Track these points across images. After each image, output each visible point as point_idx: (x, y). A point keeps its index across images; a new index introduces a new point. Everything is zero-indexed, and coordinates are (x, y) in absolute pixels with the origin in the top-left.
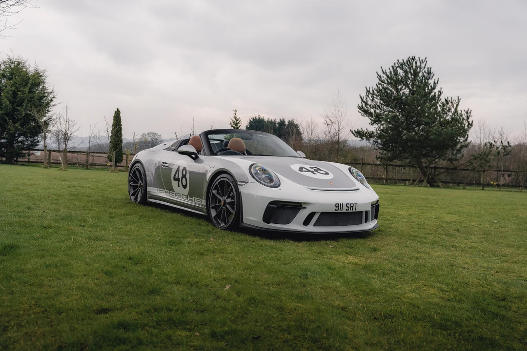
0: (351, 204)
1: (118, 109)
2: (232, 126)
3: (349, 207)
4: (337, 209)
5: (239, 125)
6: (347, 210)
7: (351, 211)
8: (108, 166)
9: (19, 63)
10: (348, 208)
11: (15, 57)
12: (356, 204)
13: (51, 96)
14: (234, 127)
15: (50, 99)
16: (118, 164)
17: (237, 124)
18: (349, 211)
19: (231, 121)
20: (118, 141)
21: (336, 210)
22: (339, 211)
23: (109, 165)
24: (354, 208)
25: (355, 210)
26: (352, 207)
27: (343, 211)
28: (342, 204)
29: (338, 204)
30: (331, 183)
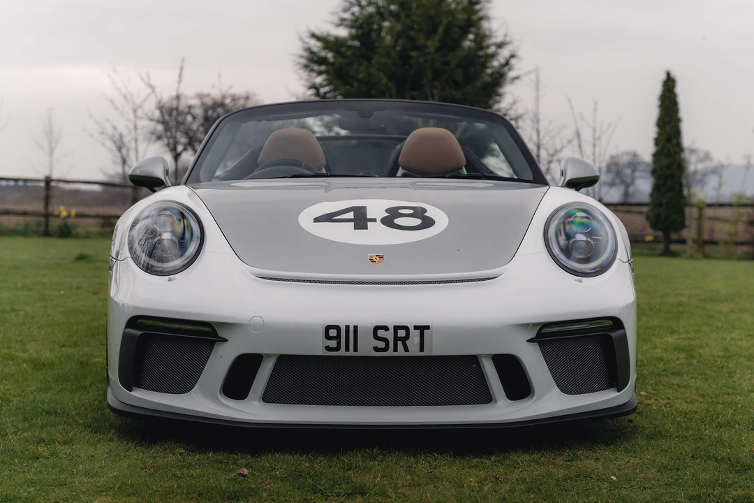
0: (396, 328)
1: (668, 74)
3: (386, 340)
4: (333, 344)
6: (376, 349)
7: (401, 352)
8: (648, 242)
10: (381, 345)
12: (422, 329)
13: (504, 53)
16: (674, 236)
18: (390, 353)
20: (669, 167)
21: (328, 348)
22: (342, 352)
23: (649, 238)
24: (414, 342)
25: (422, 349)
26: (401, 339)
27: (360, 353)
28: (356, 328)
29: (337, 328)
30: (381, 257)
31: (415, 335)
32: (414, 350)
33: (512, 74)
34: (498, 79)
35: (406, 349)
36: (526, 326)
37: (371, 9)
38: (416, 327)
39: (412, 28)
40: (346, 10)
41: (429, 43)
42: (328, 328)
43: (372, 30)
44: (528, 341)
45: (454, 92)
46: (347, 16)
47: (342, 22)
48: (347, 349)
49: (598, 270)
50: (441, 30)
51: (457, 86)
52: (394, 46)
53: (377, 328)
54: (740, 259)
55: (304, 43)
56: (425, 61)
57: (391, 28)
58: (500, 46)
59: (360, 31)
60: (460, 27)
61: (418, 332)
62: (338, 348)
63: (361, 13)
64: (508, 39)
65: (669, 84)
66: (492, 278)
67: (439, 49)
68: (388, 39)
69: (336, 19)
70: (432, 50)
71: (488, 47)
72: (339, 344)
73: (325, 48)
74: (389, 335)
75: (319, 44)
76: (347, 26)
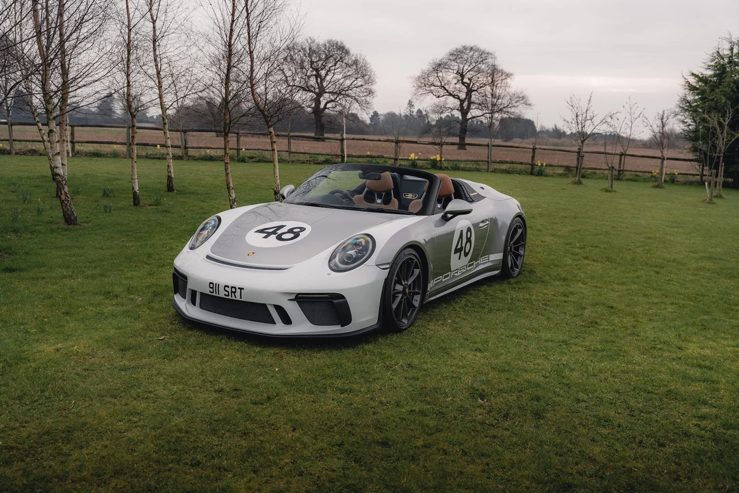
0: (232, 287)
3: (228, 292)
6: (225, 295)
7: (233, 298)
18: (230, 297)
21: (211, 292)
24: (238, 294)
25: (241, 298)
26: (233, 292)
27: (220, 295)
28: (219, 285)
29: (213, 284)
30: (253, 253)
31: (238, 291)
32: (238, 298)
35: (236, 297)
36: (287, 294)
37: (727, 60)
38: (239, 288)
40: (712, 61)
42: (211, 283)
44: (289, 300)
48: (216, 293)
49: (346, 269)
53: (226, 286)
59: (718, 72)
62: (213, 292)
63: (720, 62)
66: (286, 269)
69: (707, 66)
72: (213, 290)
74: (229, 290)
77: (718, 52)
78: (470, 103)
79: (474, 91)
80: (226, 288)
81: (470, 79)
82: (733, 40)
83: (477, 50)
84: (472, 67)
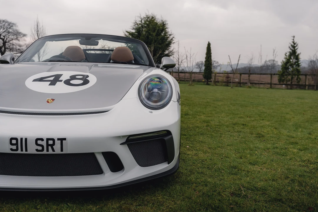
0: (48, 140)
1: (209, 42)
2: (291, 49)
3: (42, 146)
4: (14, 147)
5: (296, 48)
6: (37, 150)
7: (51, 152)
8: (203, 82)
9: (153, 18)
10: (40, 148)
11: (150, 14)
12: (62, 140)
13: (171, 37)
14: (292, 50)
15: (171, 39)
17: (294, 47)
18: (45, 152)
19: (290, 45)
21: (12, 150)
22: (19, 152)
24: (57, 147)
25: (62, 150)
26: (50, 145)
27: (29, 152)
28: (26, 139)
29: (16, 139)
30: (53, 100)
31: (58, 143)
33: (173, 42)
34: (170, 43)
35: (53, 150)
36: (119, 137)
37: (140, 26)
38: (58, 139)
39: (149, 30)
40: (134, 26)
41: (154, 34)
42: (12, 139)
43: (140, 31)
44: (120, 144)
45: (159, 46)
46: (135, 27)
47: (133, 29)
48: (22, 150)
49: (162, 106)
50: (156, 31)
51: (160, 44)
52: (146, 35)
53: (37, 140)
54: (224, 86)
55: (124, 33)
56: (152, 38)
57: (145, 30)
58: (170, 35)
59: (138, 31)
60: (161, 30)
61: (60, 141)
62: (17, 150)
63: (138, 27)
64: (172, 34)
65: (209, 45)
66: (107, 111)
67: (156, 35)
68: (144, 33)
69: (132, 28)
70: (154, 35)
71: (168, 35)
72: (17, 147)
73: (129, 35)
74: (44, 143)
75: (128, 34)
76: (135, 30)
77: (136, 22)
78: (5, 48)
79: (7, 42)
80: (39, 142)
81: (4, 36)
82: (142, 17)
83: (7, 22)
84: (5, 30)
